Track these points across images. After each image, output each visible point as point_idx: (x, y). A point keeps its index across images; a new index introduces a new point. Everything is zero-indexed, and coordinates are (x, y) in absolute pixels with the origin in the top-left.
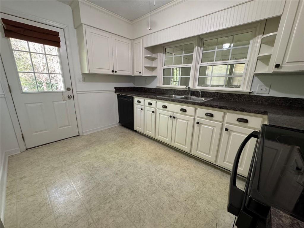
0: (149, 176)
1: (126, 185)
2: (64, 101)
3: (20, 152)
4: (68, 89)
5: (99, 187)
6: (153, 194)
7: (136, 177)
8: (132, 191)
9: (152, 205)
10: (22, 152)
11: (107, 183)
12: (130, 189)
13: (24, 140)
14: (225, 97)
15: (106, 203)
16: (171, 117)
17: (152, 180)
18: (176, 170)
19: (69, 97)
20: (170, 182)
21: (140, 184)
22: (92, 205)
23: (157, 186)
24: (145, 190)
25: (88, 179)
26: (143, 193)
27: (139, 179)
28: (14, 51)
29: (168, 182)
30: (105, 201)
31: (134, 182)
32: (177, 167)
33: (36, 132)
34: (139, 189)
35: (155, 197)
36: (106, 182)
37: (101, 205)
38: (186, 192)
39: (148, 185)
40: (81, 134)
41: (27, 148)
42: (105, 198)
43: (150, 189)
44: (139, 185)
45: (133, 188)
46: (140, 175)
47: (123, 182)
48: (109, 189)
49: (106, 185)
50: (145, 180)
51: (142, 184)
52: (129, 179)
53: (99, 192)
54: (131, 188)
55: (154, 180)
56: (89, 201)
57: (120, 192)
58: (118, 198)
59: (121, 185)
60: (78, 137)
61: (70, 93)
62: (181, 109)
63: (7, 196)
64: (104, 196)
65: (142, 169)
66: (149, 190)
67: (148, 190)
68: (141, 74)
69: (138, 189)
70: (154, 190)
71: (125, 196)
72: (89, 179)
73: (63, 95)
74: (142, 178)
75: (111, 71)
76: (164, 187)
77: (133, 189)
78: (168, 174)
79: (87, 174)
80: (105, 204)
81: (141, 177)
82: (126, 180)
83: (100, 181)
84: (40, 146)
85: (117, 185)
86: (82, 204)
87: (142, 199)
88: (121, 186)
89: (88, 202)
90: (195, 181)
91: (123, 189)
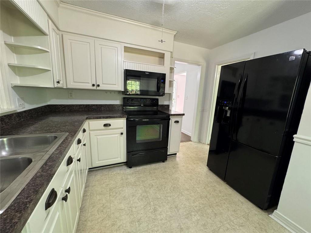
0: (153, 217)
1: (182, 218)
6: (159, 198)
7: (168, 223)
8: (176, 208)
12: (178, 210)
17: (152, 211)
20: (137, 201)
21: (166, 212)
23: (152, 202)
24: (164, 204)
26: (166, 202)
27: (166, 219)
29: (139, 202)
31: (172, 217)
34: (169, 207)
35: (158, 195)
39: (159, 208)
43: (159, 203)
44: (168, 212)
45: (175, 210)
46: (164, 224)
47: (185, 223)
48: (199, 219)
50: (160, 215)
51: (165, 211)
54: (176, 211)
55: (151, 211)
66: (160, 202)
67: (162, 203)
69: (171, 208)
70: (156, 201)
74: (163, 219)
76: (147, 199)
77: (175, 209)
81: (163, 221)
82: (181, 224)
85: (192, 222)
87: (169, 198)
88: (187, 218)
91: (185, 214)
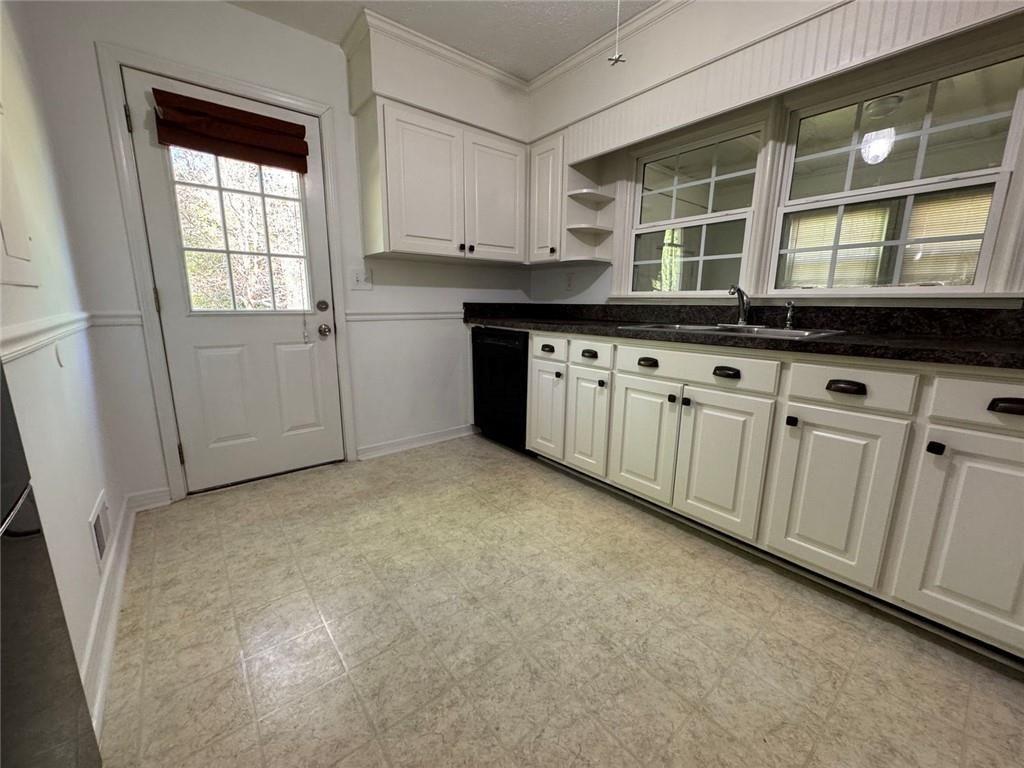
0: (598, 621)
1: (508, 644)
2: (306, 343)
3: (169, 502)
4: (322, 306)
5: (413, 640)
6: (618, 693)
7: (547, 620)
8: (536, 672)
9: (623, 738)
10: (175, 502)
11: (440, 632)
12: (526, 664)
13: (182, 462)
14: (899, 323)
15: (440, 707)
16: (672, 398)
17: (611, 636)
18: (703, 607)
19: (323, 332)
20: (687, 654)
21: (564, 647)
22: (388, 706)
23: (634, 664)
24: (587, 675)
25: (375, 607)
26: (580, 685)
27: (557, 626)
28: (178, 187)
29: (677, 651)
30: (437, 697)
31: (541, 636)
32: (707, 596)
33: (220, 440)
34: (562, 666)
35: (630, 707)
36: (437, 627)
37: (419, 714)
38: (761, 703)
39: (594, 653)
40: (351, 456)
41: (191, 490)
42: (436, 686)
43: (606, 671)
44: (558, 649)
45: (538, 661)
46: (560, 613)
47: (500, 631)
48: (448, 655)
49: (436, 637)
50: (581, 633)
51: (570, 649)
52: (519, 623)
53: (413, 662)
54: (532, 661)
55: (616, 636)
56: (377, 691)
57: (491, 669)
58: (481, 691)
59: (493, 642)
60: (341, 466)
61: (325, 318)
62: (717, 368)
63: (118, 640)
64: (430, 677)
65: (567, 592)
66: (602, 675)
67: (597, 675)
68: (556, 257)
69: (555, 665)
70: (621, 677)
71: (511, 688)
72: (380, 610)
73: (305, 325)
74: (568, 624)
75: (456, 244)
76: (661, 672)
77: (538, 666)
78: (672, 620)
79: (371, 589)
80: (434, 710)
81: (563, 618)
82: (509, 626)
83: (417, 618)
84: (228, 486)
85: (475, 640)
86: (354, 700)
87: (577, 709)
88: (492, 647)
89: (375, 695)
90: (793, 661)
91: (500, 661)
